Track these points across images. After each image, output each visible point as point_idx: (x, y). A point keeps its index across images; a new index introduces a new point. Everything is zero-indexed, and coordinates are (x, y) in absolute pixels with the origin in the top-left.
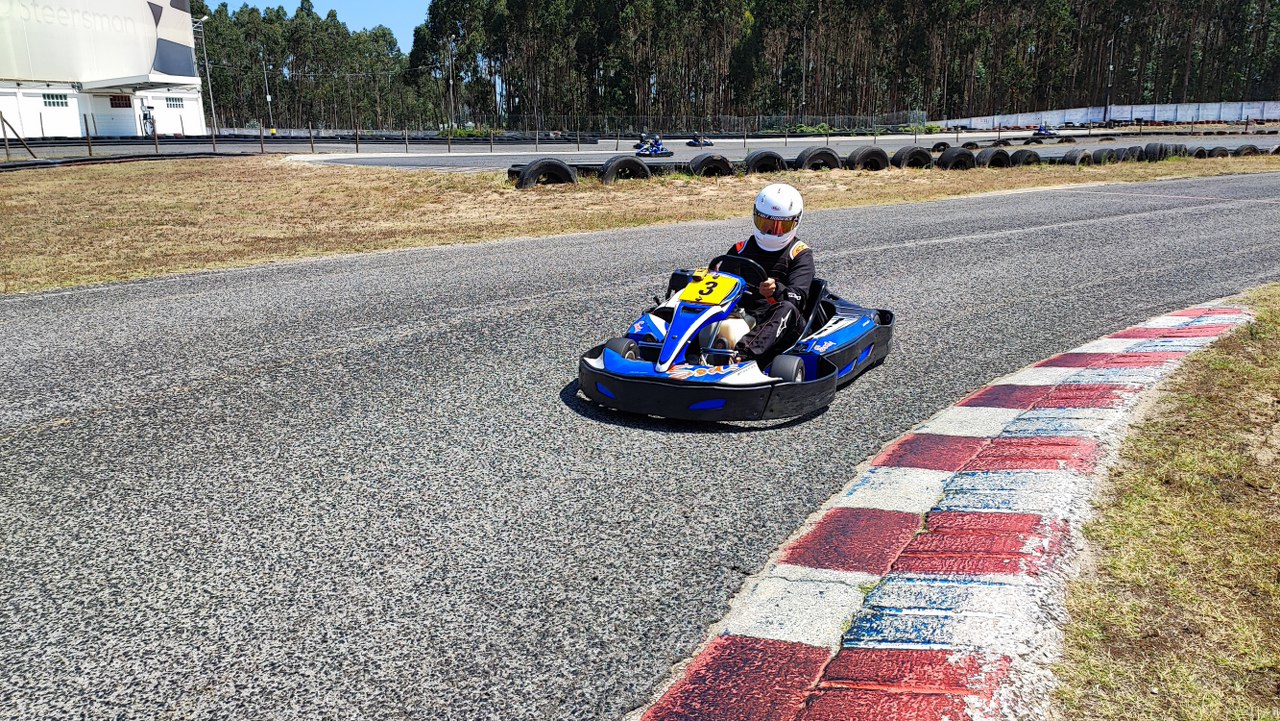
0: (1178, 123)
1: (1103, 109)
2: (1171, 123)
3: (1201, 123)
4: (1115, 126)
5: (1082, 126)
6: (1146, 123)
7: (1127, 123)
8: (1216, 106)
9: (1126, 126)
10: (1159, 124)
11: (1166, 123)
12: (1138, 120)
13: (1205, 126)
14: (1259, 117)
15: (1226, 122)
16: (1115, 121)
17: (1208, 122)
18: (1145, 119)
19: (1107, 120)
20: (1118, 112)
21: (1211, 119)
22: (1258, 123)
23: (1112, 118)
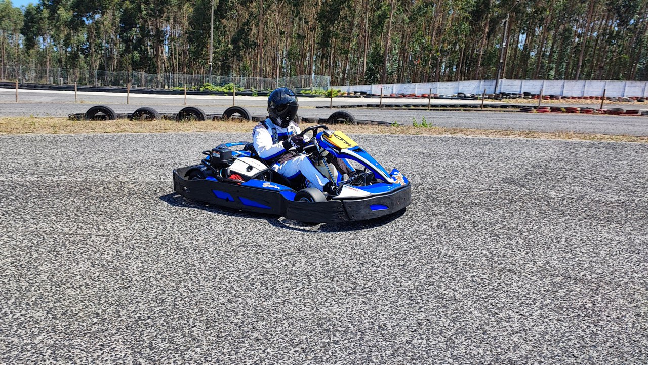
0: (563, 98)
1: (495, 82)
2: (557, 97)
3: (585, 98)
4: (503, 98)
5: (473, 97)
6: (533, 96)
7: (514, 96)
8: (601, 83)
9: (513, 98)
10: (545, 98)
11: (552, 97)
12: (527, 94)
13: (589, 101)
14: (640, 95)
15: (608, 98)
16: (503, 94)
17: (591, 98)
18: (532, 93)
19: (497, 92)
20: (507, 85)
21: (595, 95)
22: (638, 101)
23: (502, 91)
